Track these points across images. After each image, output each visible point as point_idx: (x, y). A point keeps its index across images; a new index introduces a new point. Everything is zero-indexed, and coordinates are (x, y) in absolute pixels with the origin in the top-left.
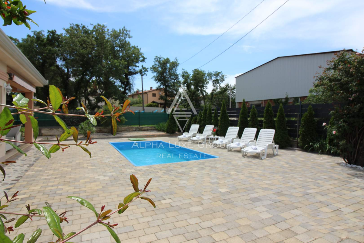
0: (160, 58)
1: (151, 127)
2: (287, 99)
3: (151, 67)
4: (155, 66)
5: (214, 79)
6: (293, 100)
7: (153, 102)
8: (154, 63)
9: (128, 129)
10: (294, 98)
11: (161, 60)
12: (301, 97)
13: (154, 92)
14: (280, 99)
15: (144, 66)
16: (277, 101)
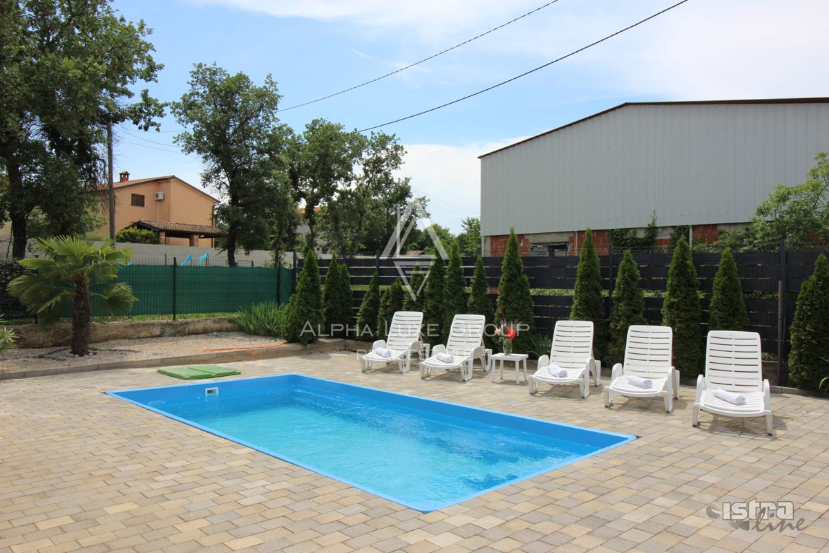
0: (215, 73)
1: (220, 321)
2: (652, 230)
3: (180, 101)
4: (192, 99)
5: (368, 158)
6: (671, 234)
7: (140, 225)
8: (190, 87)
9: (130, 332)
10: (673, 227)
11: (217, 77)
12: (694, 227)
13: (139, 191)
14: (631, 231)
15: (150, 95)
16: (619, 238)
